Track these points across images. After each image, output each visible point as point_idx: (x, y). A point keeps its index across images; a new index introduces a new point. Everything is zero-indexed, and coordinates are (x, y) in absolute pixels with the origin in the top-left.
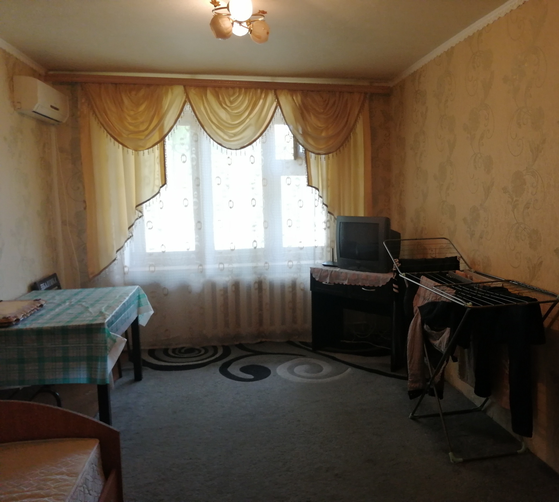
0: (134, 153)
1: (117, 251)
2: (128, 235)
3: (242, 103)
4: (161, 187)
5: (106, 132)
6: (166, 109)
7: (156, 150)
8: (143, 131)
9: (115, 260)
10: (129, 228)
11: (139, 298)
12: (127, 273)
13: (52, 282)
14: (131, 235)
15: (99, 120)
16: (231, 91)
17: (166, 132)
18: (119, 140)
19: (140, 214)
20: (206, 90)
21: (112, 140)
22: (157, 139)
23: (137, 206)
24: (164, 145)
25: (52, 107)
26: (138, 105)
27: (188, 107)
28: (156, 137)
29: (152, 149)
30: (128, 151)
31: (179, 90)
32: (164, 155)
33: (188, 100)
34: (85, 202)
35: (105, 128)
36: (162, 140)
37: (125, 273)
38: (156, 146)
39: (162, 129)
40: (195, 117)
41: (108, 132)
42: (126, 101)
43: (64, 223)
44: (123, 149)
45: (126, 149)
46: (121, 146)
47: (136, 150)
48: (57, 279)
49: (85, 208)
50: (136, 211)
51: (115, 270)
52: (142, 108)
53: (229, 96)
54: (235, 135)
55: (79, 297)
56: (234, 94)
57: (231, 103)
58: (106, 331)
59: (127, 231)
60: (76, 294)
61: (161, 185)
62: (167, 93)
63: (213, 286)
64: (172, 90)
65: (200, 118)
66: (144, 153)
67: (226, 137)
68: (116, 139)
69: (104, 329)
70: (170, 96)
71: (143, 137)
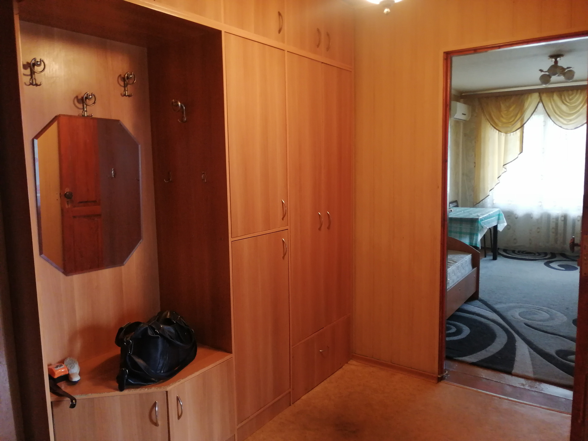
0: (504, 135)
1: (490, 191)
2: (497, 181)
3: (577, 100)
4: (519, 154)
5: (490, 124)
6: (526, 107)
7: (518, 132)
8: (511, 122)
9: (489, 195)
10: (498, 178)
11: (499, 215)
12: (495, 204)
13: (455, 204)
14: (499, 182)
15: (486, 117)
16: (570, 92)
17: (524, 122)
18: (496, 128)
19: (505, 170)
20: (553, 95)
21: (493, 128)
22: (519, 126)
23: (504, 165)
24: (523, 129)
25: (463, 114)
26: (509, 107)
27: (541, 105)
28: (518, 125)
29: (515, 132)
30: (501, 134)
31: (536, 96)
32: (523, 135)
33: (541, 100)
34: (475, 163)
35: (489, 122)
36: (522, 126)
37: (493, 204)
38: (518, 130)
39: (522, 120)
40: (545, 111)
41: (491, 124)
42: (503, 106)
43: (463, 174)
44: (499, 133)
45: (500, 133)
46: (497, 131)
47: (506, 133)
48: (457, 203)
49: (475, 167)
50: (503, 168)
51: (488, 201)
52: (511, 109)
53: (569, 95)
54: (571, 120)
55: (468, 210)
56: (572, 94)
57: (570, 100)
58: (479, 222)
59: (497, 180)
60: (467, 209)
61: (519, 153)
62: (527, 98)
63: (548, 216)
64: (531, 97)
65: (548, 111)
66: (510, 135)
67: (565, 122)
68: (495, 128)
69: (478, 221)
70: (529, 100)
71: (510, 126)
